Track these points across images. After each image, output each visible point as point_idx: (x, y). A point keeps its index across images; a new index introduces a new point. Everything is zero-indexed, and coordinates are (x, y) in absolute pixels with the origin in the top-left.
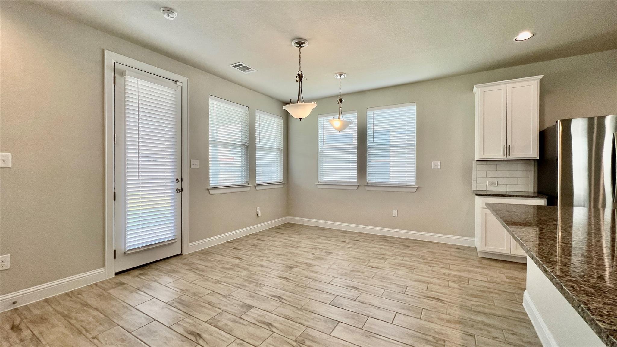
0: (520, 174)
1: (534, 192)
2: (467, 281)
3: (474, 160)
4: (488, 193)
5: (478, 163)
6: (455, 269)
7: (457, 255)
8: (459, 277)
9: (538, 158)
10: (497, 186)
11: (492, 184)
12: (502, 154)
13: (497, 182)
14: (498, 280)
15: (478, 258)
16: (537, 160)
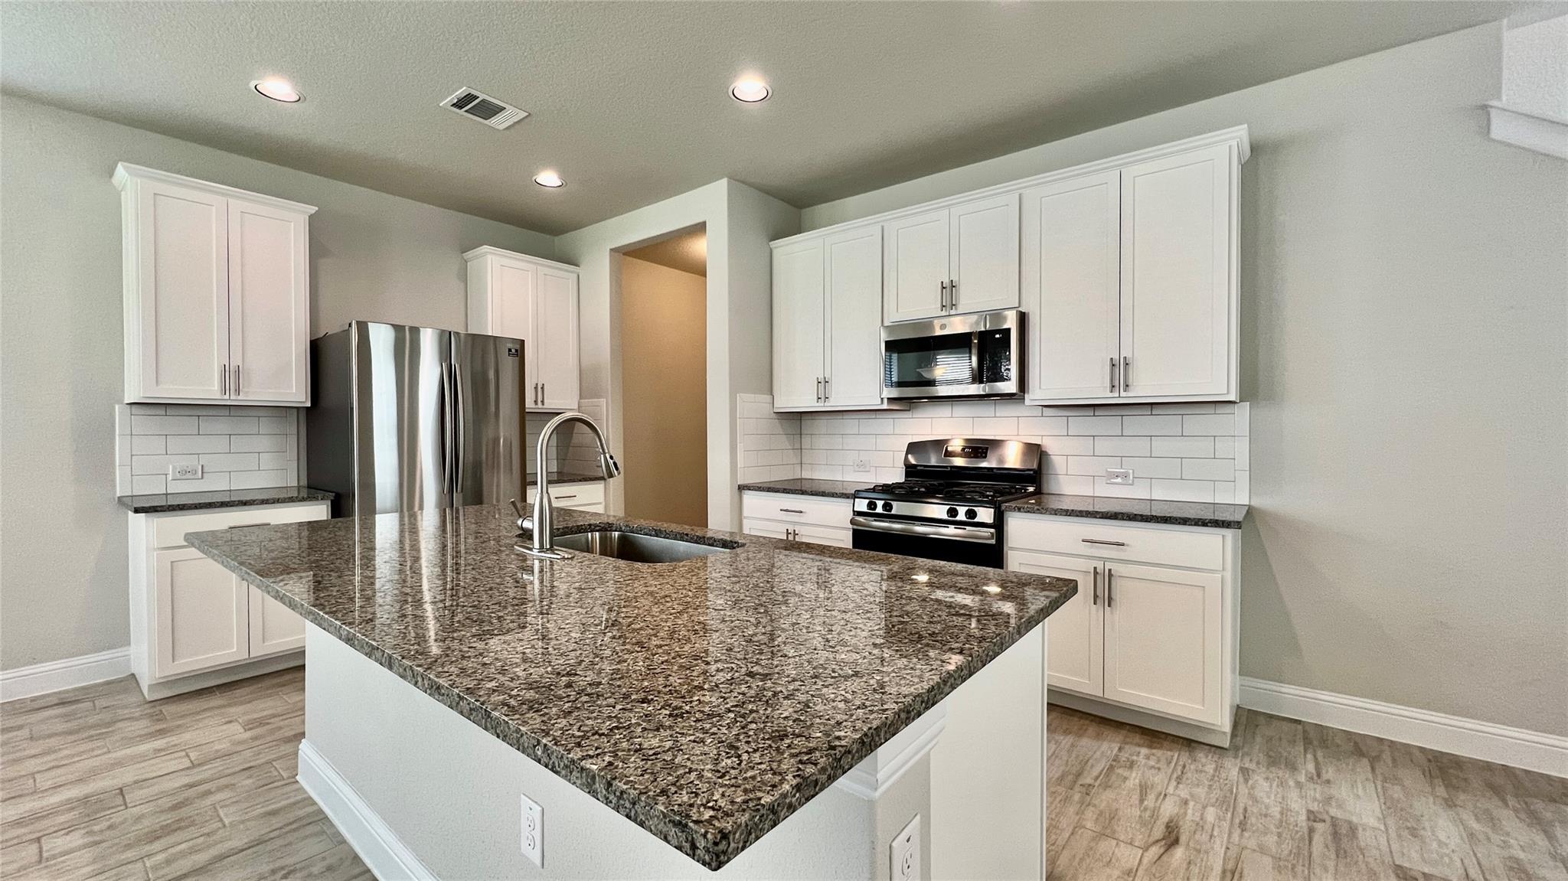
0: (264, 443)
1: (299, 487)
2: (119, 800)
3: (120, 402)
4: (172, 501)
5: (135, 410)
6: (59, 781)
7: (61, 727)
8: (85, 800)
9: (309, 404)
10: (202, 478)
11: (185, 474)
12: (216, 388)
13: (202, 466)
14: (223, 746)
15: (146, 706)
16: (307, 408)
